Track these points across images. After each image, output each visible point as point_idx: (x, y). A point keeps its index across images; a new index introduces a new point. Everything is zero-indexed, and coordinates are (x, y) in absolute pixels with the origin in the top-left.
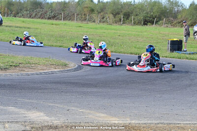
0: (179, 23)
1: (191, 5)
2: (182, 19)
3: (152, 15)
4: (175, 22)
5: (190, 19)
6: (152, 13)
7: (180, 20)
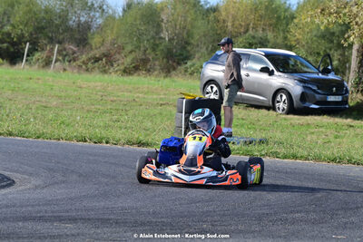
0: (97, 60)
1: (129, 6)
2: (103, 50)
3: (9, 34)
4: (84, 57)
5: (129, 48)
6: (8, 28)
7: (97, 53)
